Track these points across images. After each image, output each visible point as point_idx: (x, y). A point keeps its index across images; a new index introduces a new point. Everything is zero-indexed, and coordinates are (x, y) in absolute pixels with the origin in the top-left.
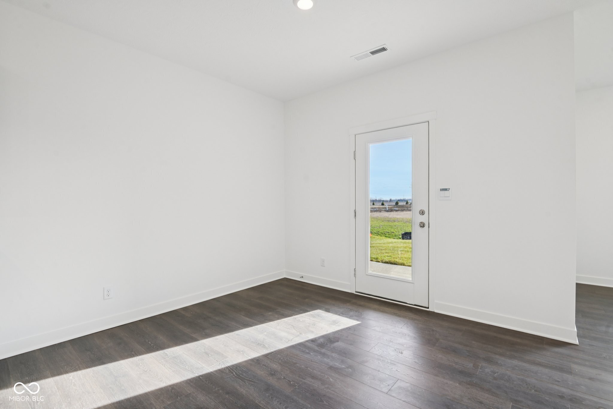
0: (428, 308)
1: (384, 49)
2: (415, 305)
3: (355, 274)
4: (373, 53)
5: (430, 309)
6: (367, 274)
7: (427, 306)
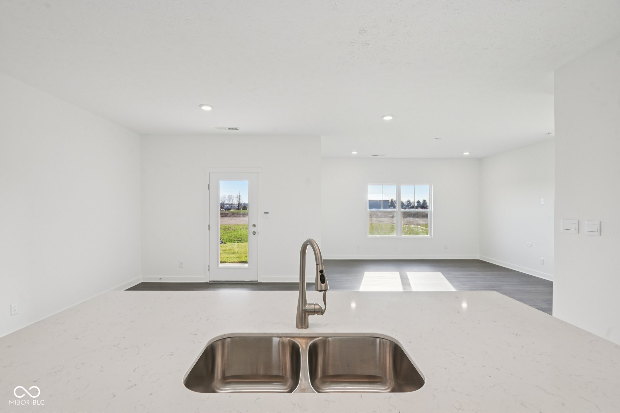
0: (258, 281)
1: (237, 129)
2: (250, 281)
3: (209, 269)
4: (229, 129)
5: (259, 282)
6: (218, 267)
7: (257, 280)
